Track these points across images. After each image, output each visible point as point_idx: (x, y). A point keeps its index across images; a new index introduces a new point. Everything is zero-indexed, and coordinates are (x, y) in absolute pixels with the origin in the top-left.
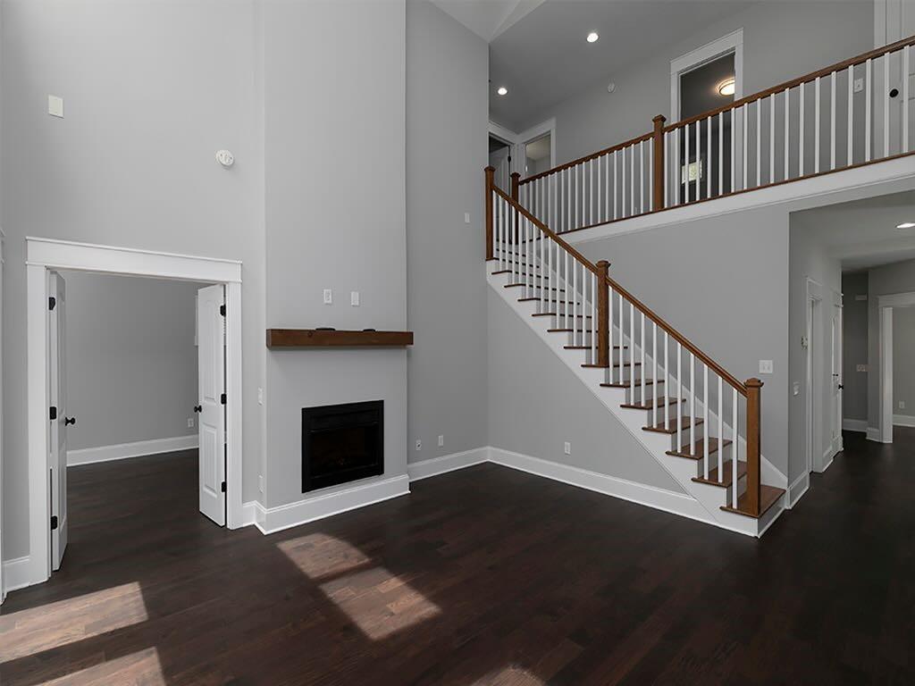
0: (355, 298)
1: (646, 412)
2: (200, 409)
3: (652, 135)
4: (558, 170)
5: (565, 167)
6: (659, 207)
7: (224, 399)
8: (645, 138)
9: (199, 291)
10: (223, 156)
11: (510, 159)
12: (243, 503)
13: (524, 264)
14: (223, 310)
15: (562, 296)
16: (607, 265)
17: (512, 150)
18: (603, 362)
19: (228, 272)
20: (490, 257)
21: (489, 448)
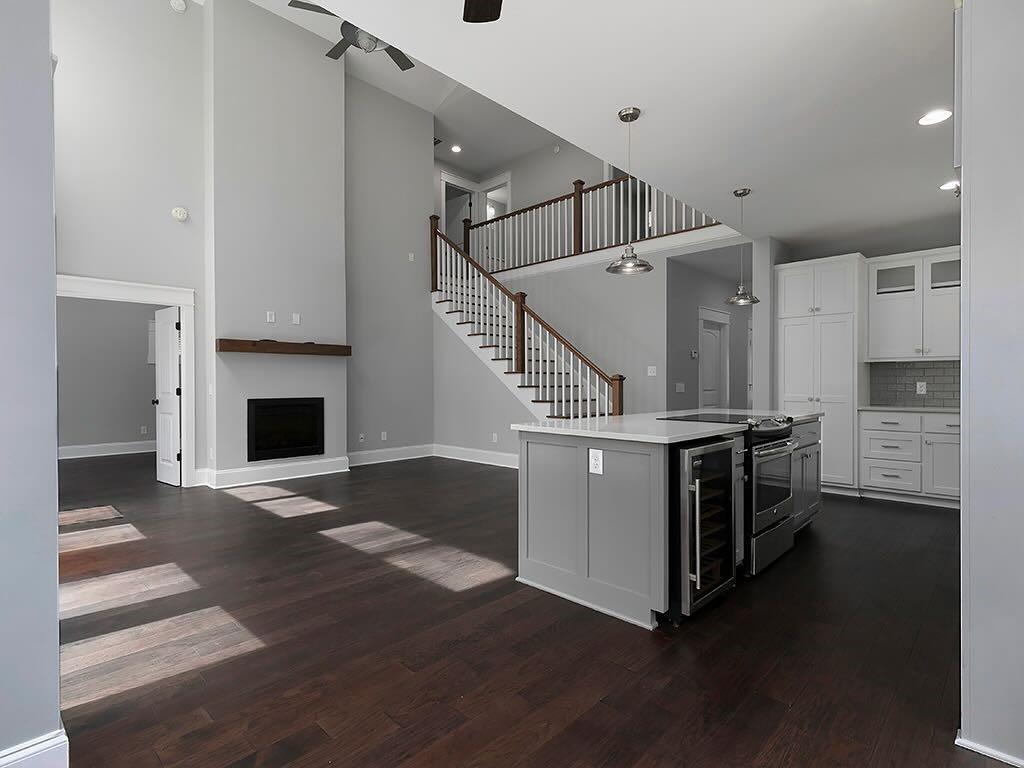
0: (296, 318)
1: (549, 404)
2: (157, 402)
3: (573, 195)
4: (513, 214)
5: (519, 213)
6: (579, 251)
7: (179, 392)
8: (568, 197)
9: (157, 312)
10: (177, 213)
11: (470, 204)
12: (196, 468)
13: (473, 296)
14: (178, 326)
15: (504, 321)
16: (523, 296)
17: (473, 197)
18: (521, 369)
19: (182, 299)
20: (434, 288)
21: (435, 445)
